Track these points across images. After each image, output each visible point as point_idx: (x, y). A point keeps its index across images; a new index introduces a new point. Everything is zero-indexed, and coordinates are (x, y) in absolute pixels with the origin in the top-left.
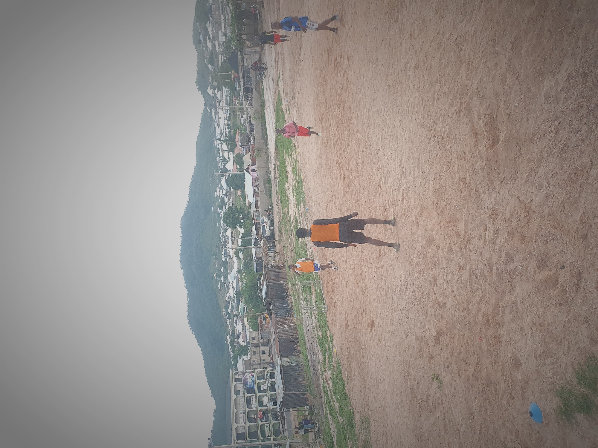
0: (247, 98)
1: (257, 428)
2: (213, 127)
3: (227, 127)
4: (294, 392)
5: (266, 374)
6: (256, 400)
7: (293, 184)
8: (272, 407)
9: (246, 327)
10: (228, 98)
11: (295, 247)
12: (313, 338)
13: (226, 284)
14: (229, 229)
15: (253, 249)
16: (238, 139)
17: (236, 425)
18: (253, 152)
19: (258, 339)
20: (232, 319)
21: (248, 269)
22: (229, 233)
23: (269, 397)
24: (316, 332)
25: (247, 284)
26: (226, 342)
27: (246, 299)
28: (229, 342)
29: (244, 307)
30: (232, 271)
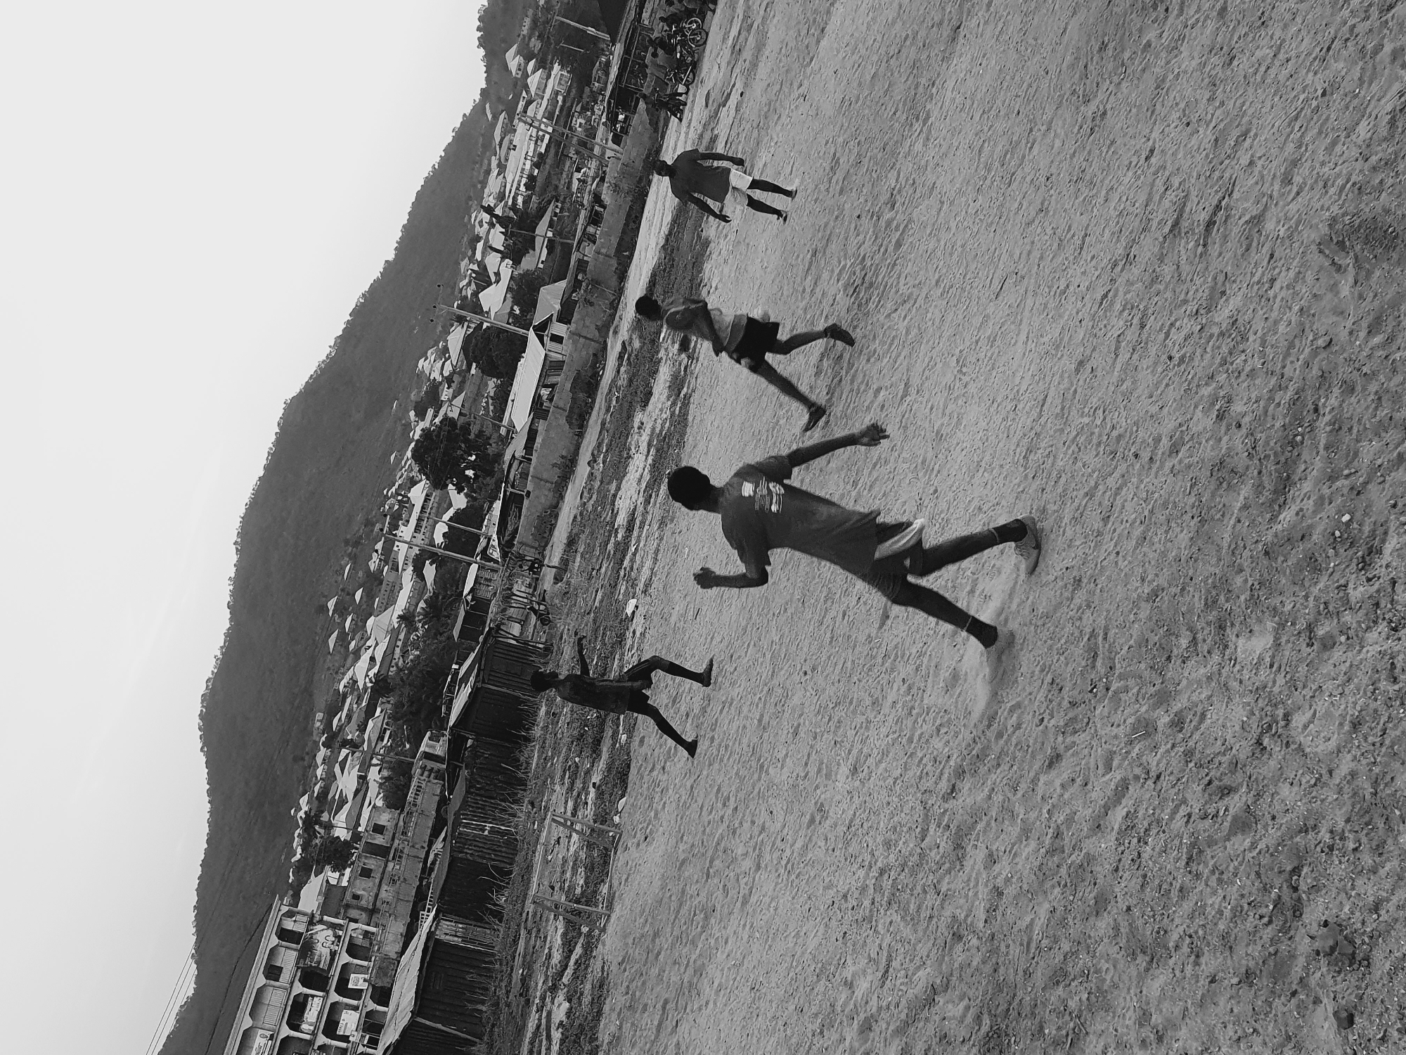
0: (613, 119)
2: (485, 168)
3: (524, 181)
4: (439, 1026)
6: (320, 1013)
7: (659, 421)
8: (361, 1049)
9: (367, 788)
10: (560, 98)
11: (597, 604)
12: (553, 888)
13: (353, 643)
14: (423, 482)
15: (474, 568)
16: (543, 229)
18: (576, 285)
19: (390, 835)
20: (336, 751)
21: (438, 620)
22: (417, 494)
23: (364, 1014)
24: (568, 875)
25: (419, 664)
26: (293, 811)
27: (399, 706)
28: (302, 814)
29: (385, 726)
30: (385, 609)
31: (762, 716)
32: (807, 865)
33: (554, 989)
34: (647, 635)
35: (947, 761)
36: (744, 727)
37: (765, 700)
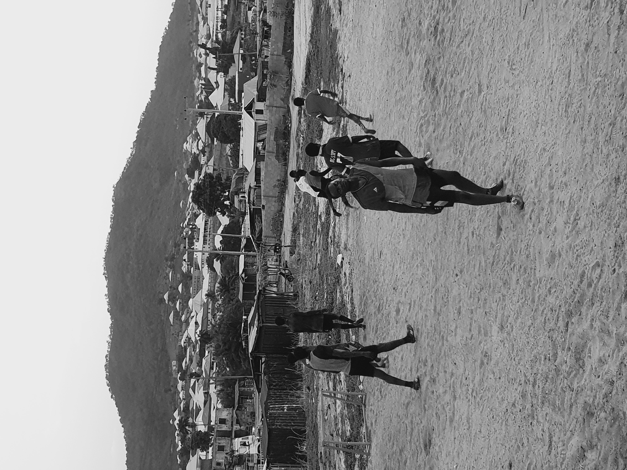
2: (195, 22)
3: (220, 24)
9: (211, 399)
11: (319, 262)
12: (332, 435)
13: (183, 316)
14: (202, 215)
15: (242, 258)
16: (237, 50)
18: (264, 77)
19: (230, 424)
20: (188, 381)
21: (229, 293)
22: (200, 222)
24: (340, 425)
25: (223, 320)
26: (171, 422)
27: (217, 348)
28: (177, 422)
29: (212, 360)
30: (197, 293)
31: (435, 307)
32: (485, 391)
34: (353, 273)
35: (559, 309)
36: (426, 316)
37: (435, 297)
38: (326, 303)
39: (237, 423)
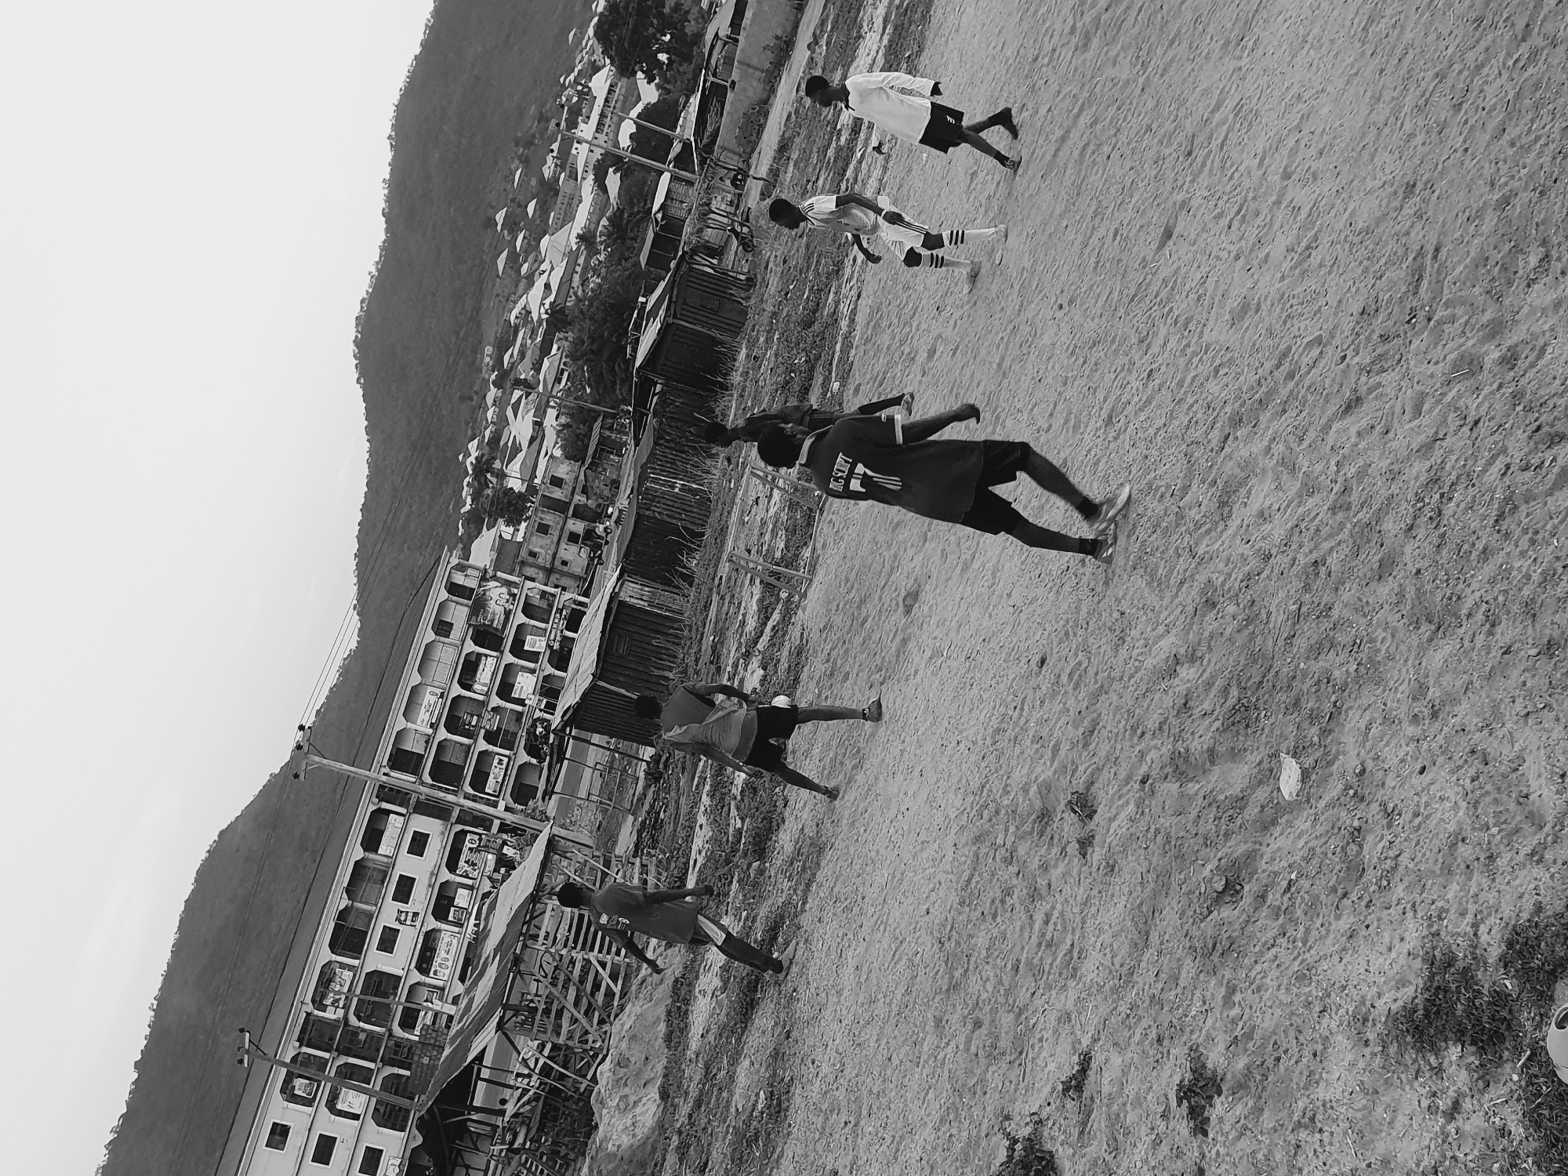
1: (467, 757)
4: (623, 691)
5: (558, 609)
6: (494, 674)
8: (538, 714)
9: (544, 436)
12: (749, 551)
13: (525, 266)
14: (606, 69)
15: (666, 178)
17: (401, 723)
19: (570, 489)
20: (509, 391)
21: (623, 243)
22: (599, 85)
23: (541, 679)
24: (767, 537)
25: (600, 294)
26: (461, 457)
27: (578, 343)
28: (472, 459)
29: (562, 366)
30: (562, 227)
31: (1003, 359)
33: (747, 656)
35: (1222, 407)
37: (1008, 341)
38: (804, 308)
39: (583, 492)
